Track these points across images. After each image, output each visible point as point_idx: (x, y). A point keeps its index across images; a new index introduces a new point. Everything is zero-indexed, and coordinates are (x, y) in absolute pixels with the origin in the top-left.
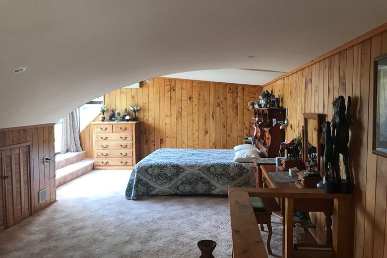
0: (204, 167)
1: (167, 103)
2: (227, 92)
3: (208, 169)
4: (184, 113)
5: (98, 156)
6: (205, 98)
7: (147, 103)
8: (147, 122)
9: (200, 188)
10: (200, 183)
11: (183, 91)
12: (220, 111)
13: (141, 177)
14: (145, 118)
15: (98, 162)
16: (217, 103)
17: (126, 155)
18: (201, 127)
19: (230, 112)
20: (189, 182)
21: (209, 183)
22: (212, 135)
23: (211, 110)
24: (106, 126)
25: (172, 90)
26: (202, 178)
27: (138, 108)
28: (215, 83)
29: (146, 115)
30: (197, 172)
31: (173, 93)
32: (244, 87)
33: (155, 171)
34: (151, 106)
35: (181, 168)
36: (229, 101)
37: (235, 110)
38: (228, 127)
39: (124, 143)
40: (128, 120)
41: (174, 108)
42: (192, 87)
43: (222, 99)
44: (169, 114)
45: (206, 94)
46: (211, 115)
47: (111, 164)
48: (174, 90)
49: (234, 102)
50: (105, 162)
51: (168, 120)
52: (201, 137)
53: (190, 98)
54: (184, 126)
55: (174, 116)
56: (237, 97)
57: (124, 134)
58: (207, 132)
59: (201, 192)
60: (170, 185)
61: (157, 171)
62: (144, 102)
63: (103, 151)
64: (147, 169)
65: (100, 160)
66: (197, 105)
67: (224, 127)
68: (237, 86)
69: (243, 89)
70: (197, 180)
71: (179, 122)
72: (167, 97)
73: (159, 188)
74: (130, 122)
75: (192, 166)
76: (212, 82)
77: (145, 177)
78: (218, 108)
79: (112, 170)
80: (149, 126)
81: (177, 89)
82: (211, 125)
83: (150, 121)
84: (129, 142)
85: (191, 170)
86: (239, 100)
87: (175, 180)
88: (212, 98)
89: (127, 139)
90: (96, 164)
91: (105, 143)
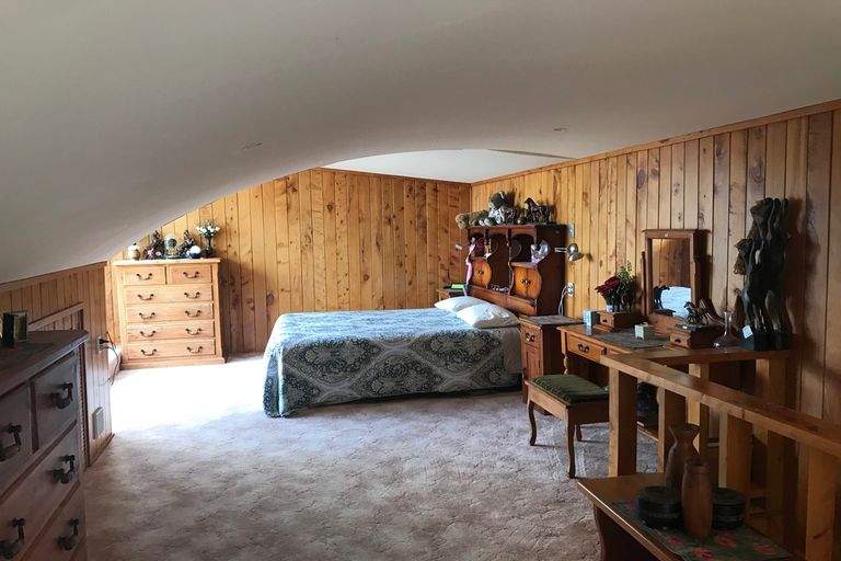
0: (418, 341)
1: (281, 219)
2: (405, 194)
3: (426, 344)
4: (318, 240)
5: (132, 339)
6: (362, 207)
7: (235, 219)
8: (236, 259)
9: (413, 382)
10: (413, 373)
11: (314, 191)
12: (392, 233)
13: (293, 370)
14: (231, 251)
15: (132, 352)
16: (386, 217)
17: (199, 332)
18: (356, 269)
19: (410, 236)
20: (391, 372)
21: (428, 371)
22: (378, 283)
23: (374, 232)
24: (151, 270)
25: (290, 190)
26: (415, 363)
27: (217, 229)
28: (380, 177)
29: (234, 243)
30: (406, 351)
31: (293, 196)
32: (437, 185)
33: (321, 355)
34: (245, 226)
35: (373, 346)
36: (408, 215)
37: (421, 232)
38: (408, 266)
39: (194, 306)
40: (196, 256)
41: (296, 228)
42: (332, 184)
43: (394, 210)
44: (285, 242)
45: (363, 198)
46: (374, 242)
47: (163, 355)
48: (294, 190)
49: (419, 216)
50: (149, 350)
51: (283, 254)
52: (355, 286)
53: (330, 207)
54: (318, 267)
55: (296, 246)
56: (424, 205)
57: (193, 287)
58: (366, 278)
59: (413, 390)
60: (354, 380)
61: (324, 356)
62: (229, 216)
63: (145, 326)
64: (304, 352)
65: (136, 348)
66: (345, 222)
67: (401, 265)
68: (423, 183)
69: (435, 190)
70: (406, 368)
71: (306, 258)
72: (280, 204)
73: (329, 389)
74: (202, 260)
75: (396, 341)
76: (375, 175)
77: (300, 369)
78: (388, 227)
79: (167, 366)
80: (240, 267)
81: (301, 188)
82: (375, 262)
83: (244, 257)
84: (207, 304)
85: (395, 349)
86: (428, 213)
87: (363, 372)
88: (375, 207)
89: (202, 297)
90: (126, 357)
91: (148, 309)
